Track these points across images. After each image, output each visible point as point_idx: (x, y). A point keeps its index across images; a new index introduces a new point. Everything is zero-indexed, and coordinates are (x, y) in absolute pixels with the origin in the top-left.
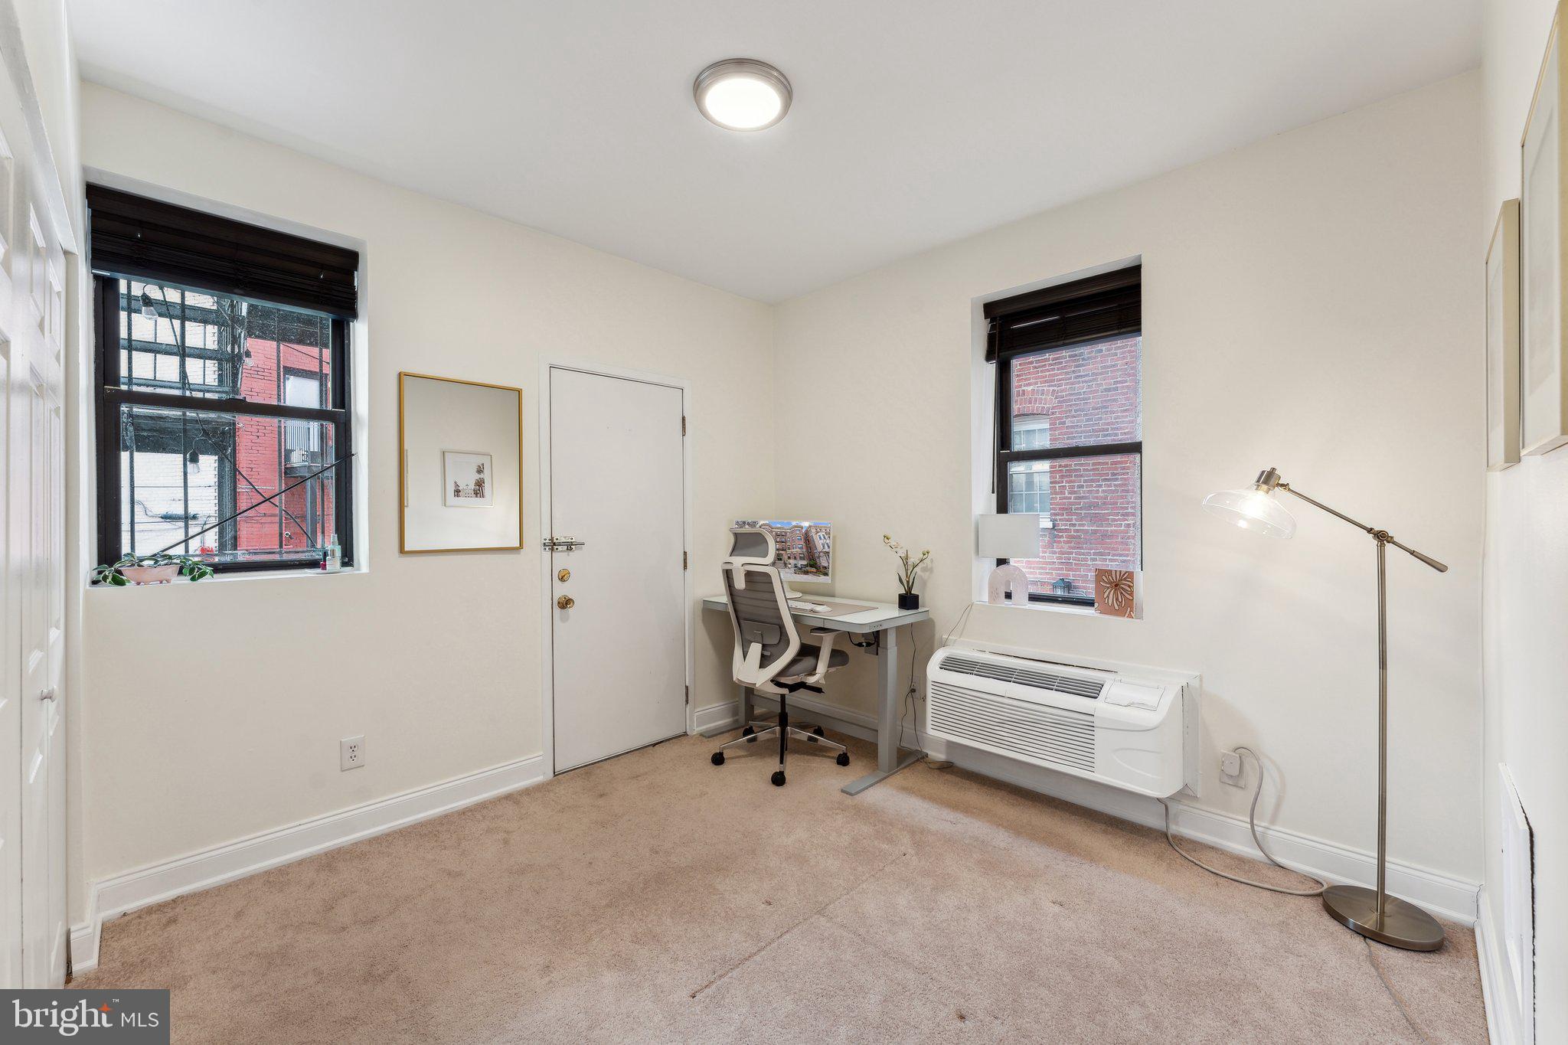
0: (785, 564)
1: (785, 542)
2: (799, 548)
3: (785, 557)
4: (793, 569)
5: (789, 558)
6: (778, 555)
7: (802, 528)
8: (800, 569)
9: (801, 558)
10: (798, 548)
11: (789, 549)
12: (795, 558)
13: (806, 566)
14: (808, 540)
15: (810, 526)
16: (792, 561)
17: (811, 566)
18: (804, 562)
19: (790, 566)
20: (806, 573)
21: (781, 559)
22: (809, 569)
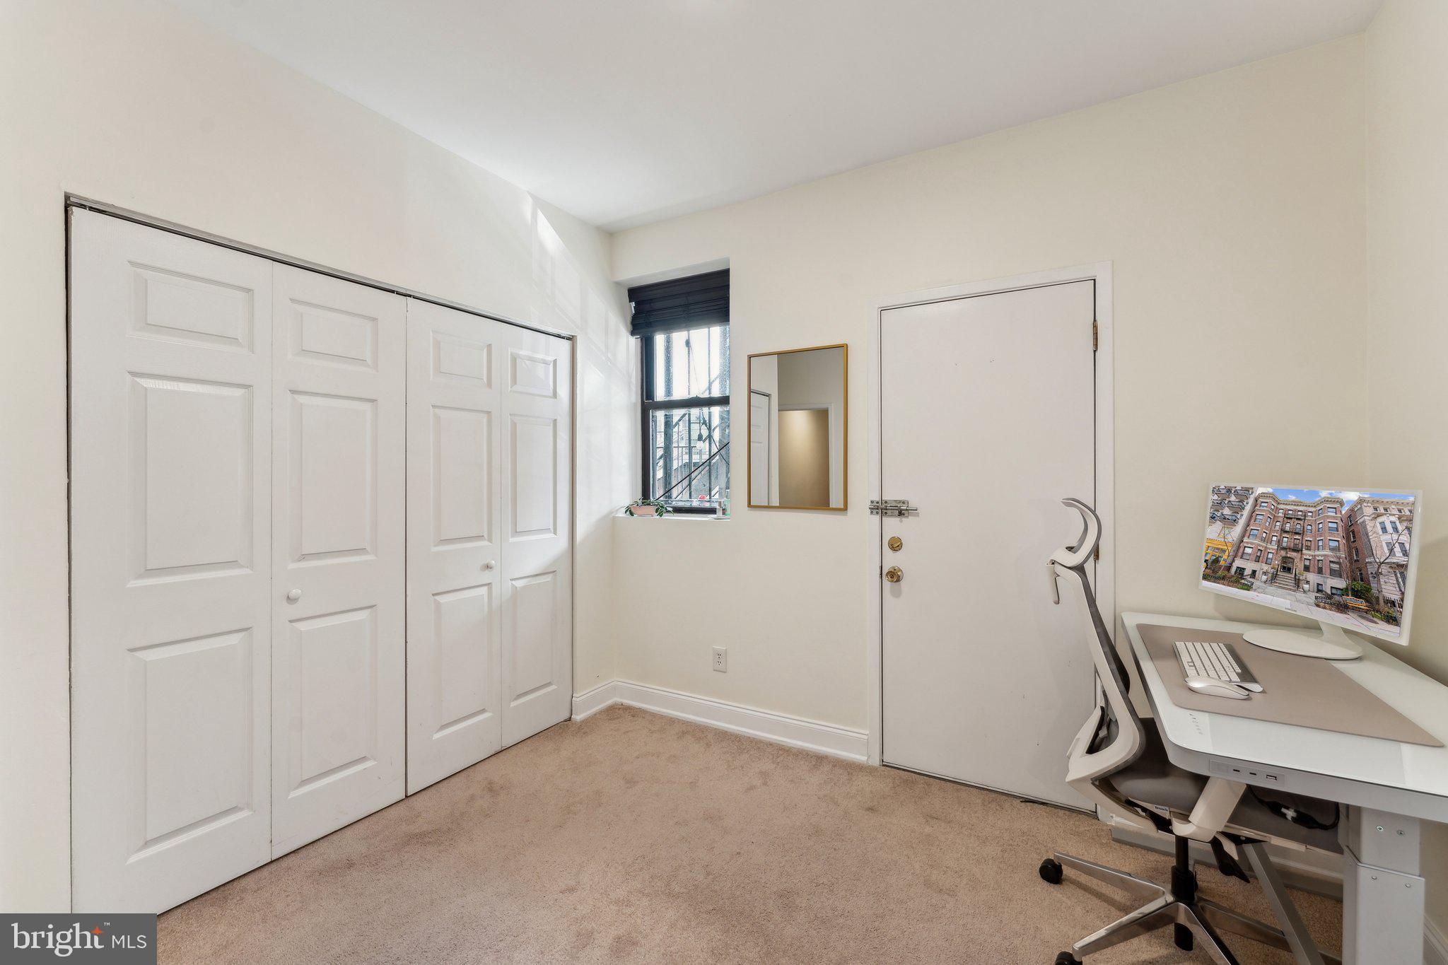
0: (1297, 582)
1: (1302, 533)
2: (1332, 549)
3: (1298, 566)
4: (1313, 595)
5: (1307, 569)
6: (1285, 560)
7: (1342, 504)
8: (1330, 597)
9: (1333, 573)
10: (1328, 549)
11: (1308, 548)
12: (1320, 571)
13: (1344, 592)
14: (1352, 531)
15: (1361, 501)
16: (1313, 577)
17: (1357, 594)
18: (1341, 583)
19: (1306, 587)
20: (1343, 608)
21: (1289, 570)
22: (1350, 600)
